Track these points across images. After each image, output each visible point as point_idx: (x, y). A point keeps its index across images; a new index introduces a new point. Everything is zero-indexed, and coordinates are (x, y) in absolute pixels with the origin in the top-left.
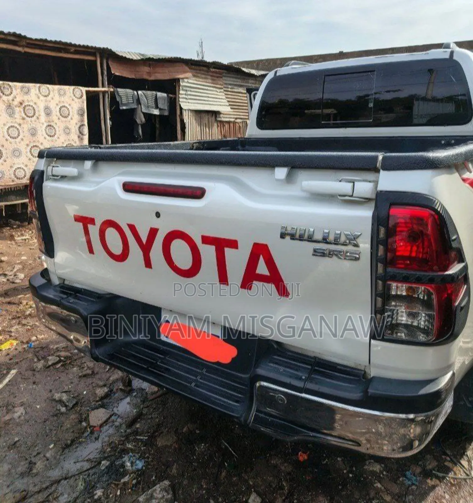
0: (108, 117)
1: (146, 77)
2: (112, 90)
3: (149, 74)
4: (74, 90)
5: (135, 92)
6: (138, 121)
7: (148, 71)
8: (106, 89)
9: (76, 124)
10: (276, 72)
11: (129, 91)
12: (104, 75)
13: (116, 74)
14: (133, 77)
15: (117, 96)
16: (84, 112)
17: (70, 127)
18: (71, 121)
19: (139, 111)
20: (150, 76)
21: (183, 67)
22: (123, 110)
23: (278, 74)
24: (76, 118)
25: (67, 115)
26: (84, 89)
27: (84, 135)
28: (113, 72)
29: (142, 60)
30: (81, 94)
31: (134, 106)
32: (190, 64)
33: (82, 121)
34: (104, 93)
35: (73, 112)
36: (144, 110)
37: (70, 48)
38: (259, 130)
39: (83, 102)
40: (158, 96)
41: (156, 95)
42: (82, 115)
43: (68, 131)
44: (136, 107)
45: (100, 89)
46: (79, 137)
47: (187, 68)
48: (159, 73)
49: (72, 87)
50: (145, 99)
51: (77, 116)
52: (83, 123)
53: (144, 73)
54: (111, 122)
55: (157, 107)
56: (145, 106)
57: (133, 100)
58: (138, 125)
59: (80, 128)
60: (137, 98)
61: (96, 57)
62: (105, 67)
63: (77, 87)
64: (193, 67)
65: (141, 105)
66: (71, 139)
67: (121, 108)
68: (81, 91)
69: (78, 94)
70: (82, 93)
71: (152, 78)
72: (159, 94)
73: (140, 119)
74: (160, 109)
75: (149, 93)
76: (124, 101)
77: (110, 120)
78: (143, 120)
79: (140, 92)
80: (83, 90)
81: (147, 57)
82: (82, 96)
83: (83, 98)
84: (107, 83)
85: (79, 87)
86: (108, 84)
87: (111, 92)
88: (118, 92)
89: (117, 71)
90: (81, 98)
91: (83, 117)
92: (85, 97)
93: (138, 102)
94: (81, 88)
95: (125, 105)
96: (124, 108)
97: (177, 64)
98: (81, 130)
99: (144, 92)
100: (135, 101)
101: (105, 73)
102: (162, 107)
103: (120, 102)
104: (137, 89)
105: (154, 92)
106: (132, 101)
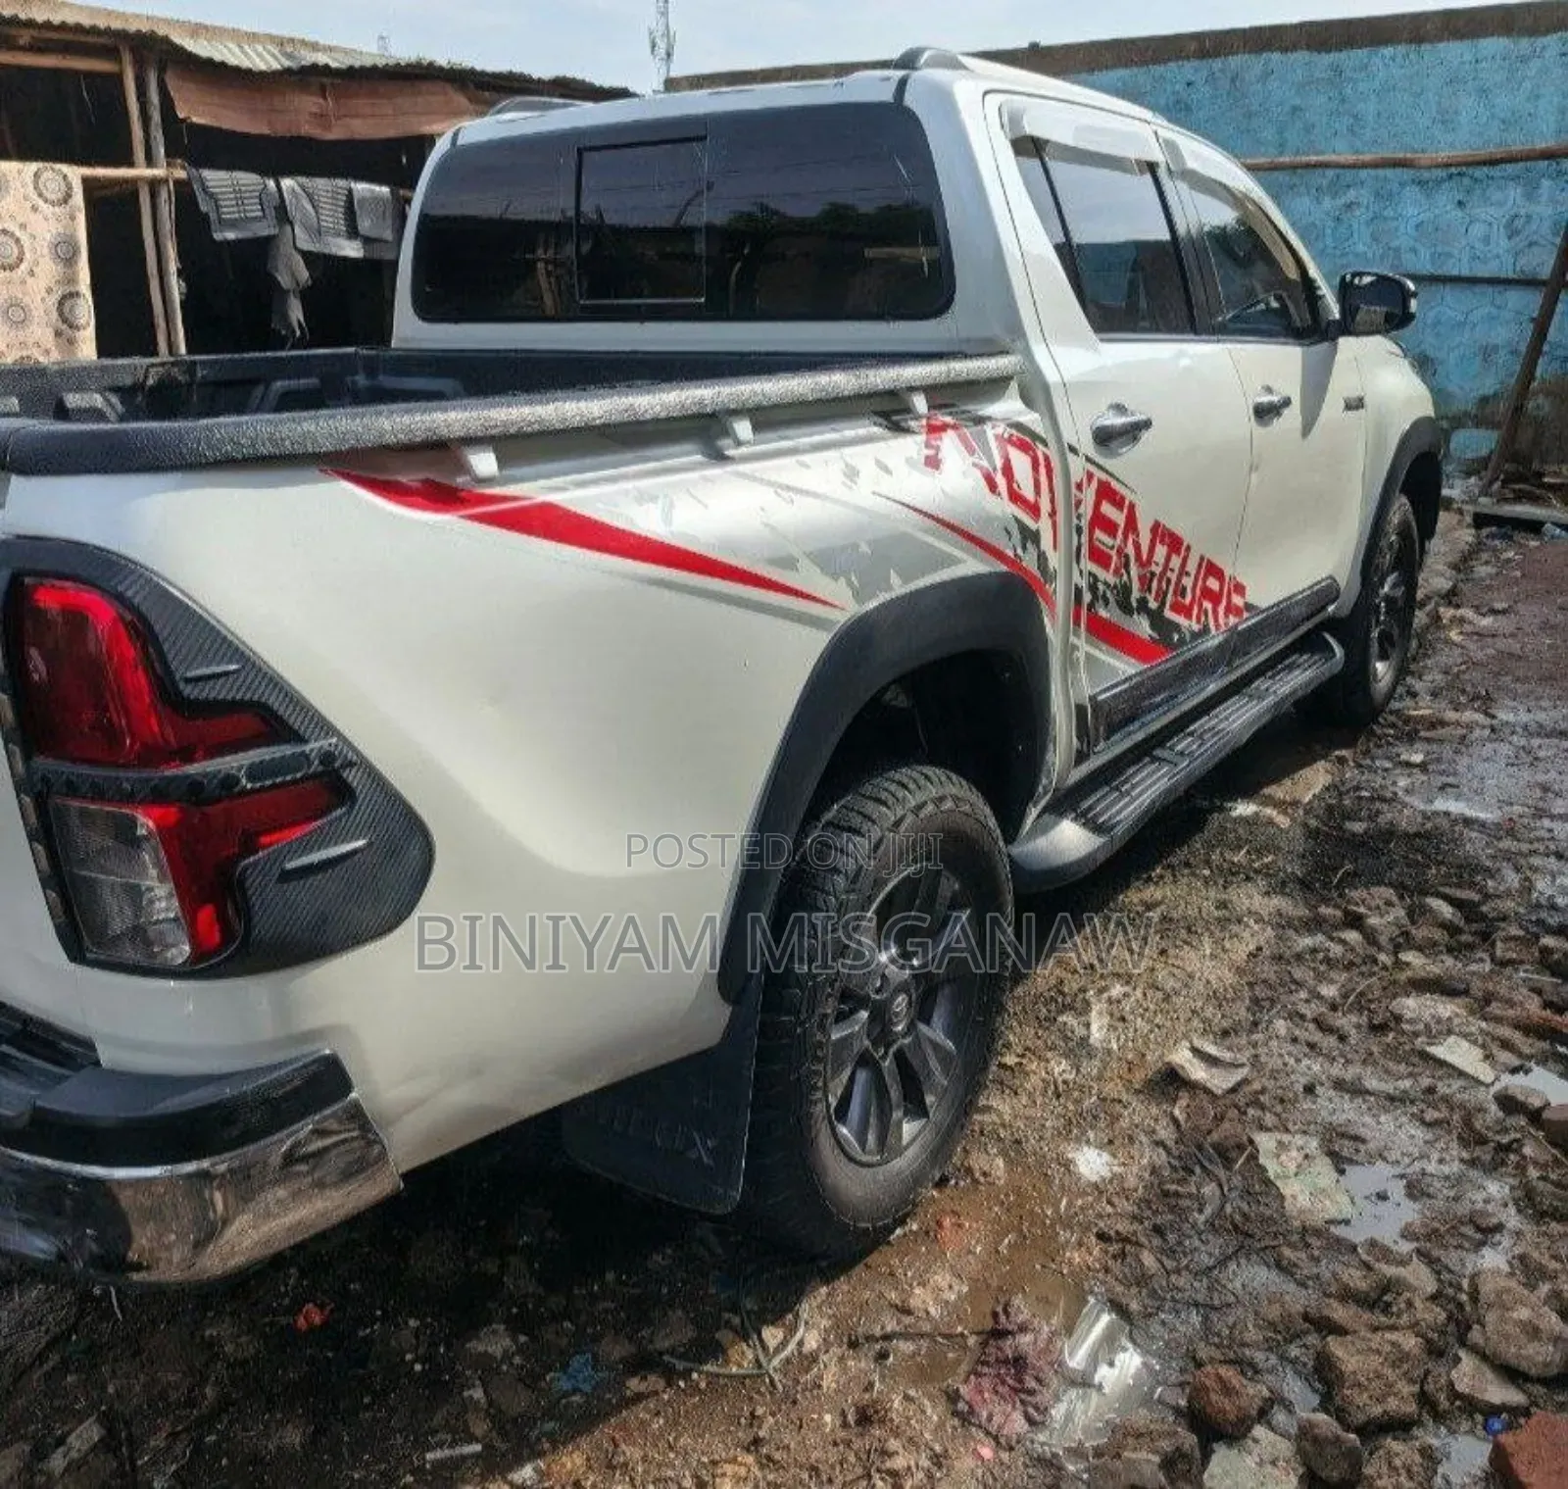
0: (173, 266)
1: (308, 129)
2: (181, 174)
3: (321, 117)
4: (37, 175)
5: (271, 183)
6: (284, 280)
7: (314, 109)
8: (158, 172)
9: (49, 291)
10: (456, 135)
11: (247, 179)
12: (153, 127)
13: (195, 119)
14: (266, 131)
15: (200, 197)
16: (76, 252)
17: (27, 300)
18: (30, 281)
19: (285, 248)
20: (328, 128)
21: (446, 94)
22: (228, 243)
23: (460, 142)
24: (48, 270)
25: (11, 260)
26: (75, 173)
27: (78, 328)
28: (181, 115)
29: (288, 71)
30: (63, 188)
31: (264, 230)
32: (472, 86)
33: (72, 280)
34: (154, 185)
35: (34, 250)
36: (305, 243)
37: (13, 32)
38: (426, 325)
39: (73, 218)
40: (355, 194)
41: (350, 191)
42: (70, 261)
43: (19, 315)
44: (273, 231)
45: (141, 171)
46: (58, 334)
47: (460, 100)
48: (357, 116)
49: (33, 167)
50: (309, 207)
51: (51, 263)
52: (72, 289)
53: (302, 116)
54: (183, 284)
55: (353, 232)
56: (307, 228)
57: (263, 210)
58: (284, 293)
59: (61, 304)
60: (276, 201)
61: (119, 60)
62: (154, 97)
63: (48, 165)
64: (487, 94)
65: (291, 224)
66: (31, 341)
67: (218, 236)
68: (65, 177)
69: (54, 189)
70: (69, 187)
71: (335, 134)
72: (361, 188)
73: (292, 272)
74: (367, 241)
75: (321, 184)
76: (229, 212)
77: (179, 276)
78: (304, 274)
79: (287, 183)
80: (70, 175)
81: (303, 63)
82: (67, 198)
83: (71, 202)
84: (162, 151)
85: (58, 166)
86: (168, 155)
87: (178, 183)
88: (202, 181)
89: (197, 109)
90: (65, 201)
91: (71, 265)
92: (78, 198)
93: (282, 214)
94: (65, 168)
95: (233, 224)
96: (231, 235)
97: (425, 86)
98: (66, 310)
99: (303, 180)
100: (271, 213)
101: (156, 117)
102: (373, 234)
103: (213, 216)
104: (277, 173)
105: (341, 183)
106: (260, 214)
